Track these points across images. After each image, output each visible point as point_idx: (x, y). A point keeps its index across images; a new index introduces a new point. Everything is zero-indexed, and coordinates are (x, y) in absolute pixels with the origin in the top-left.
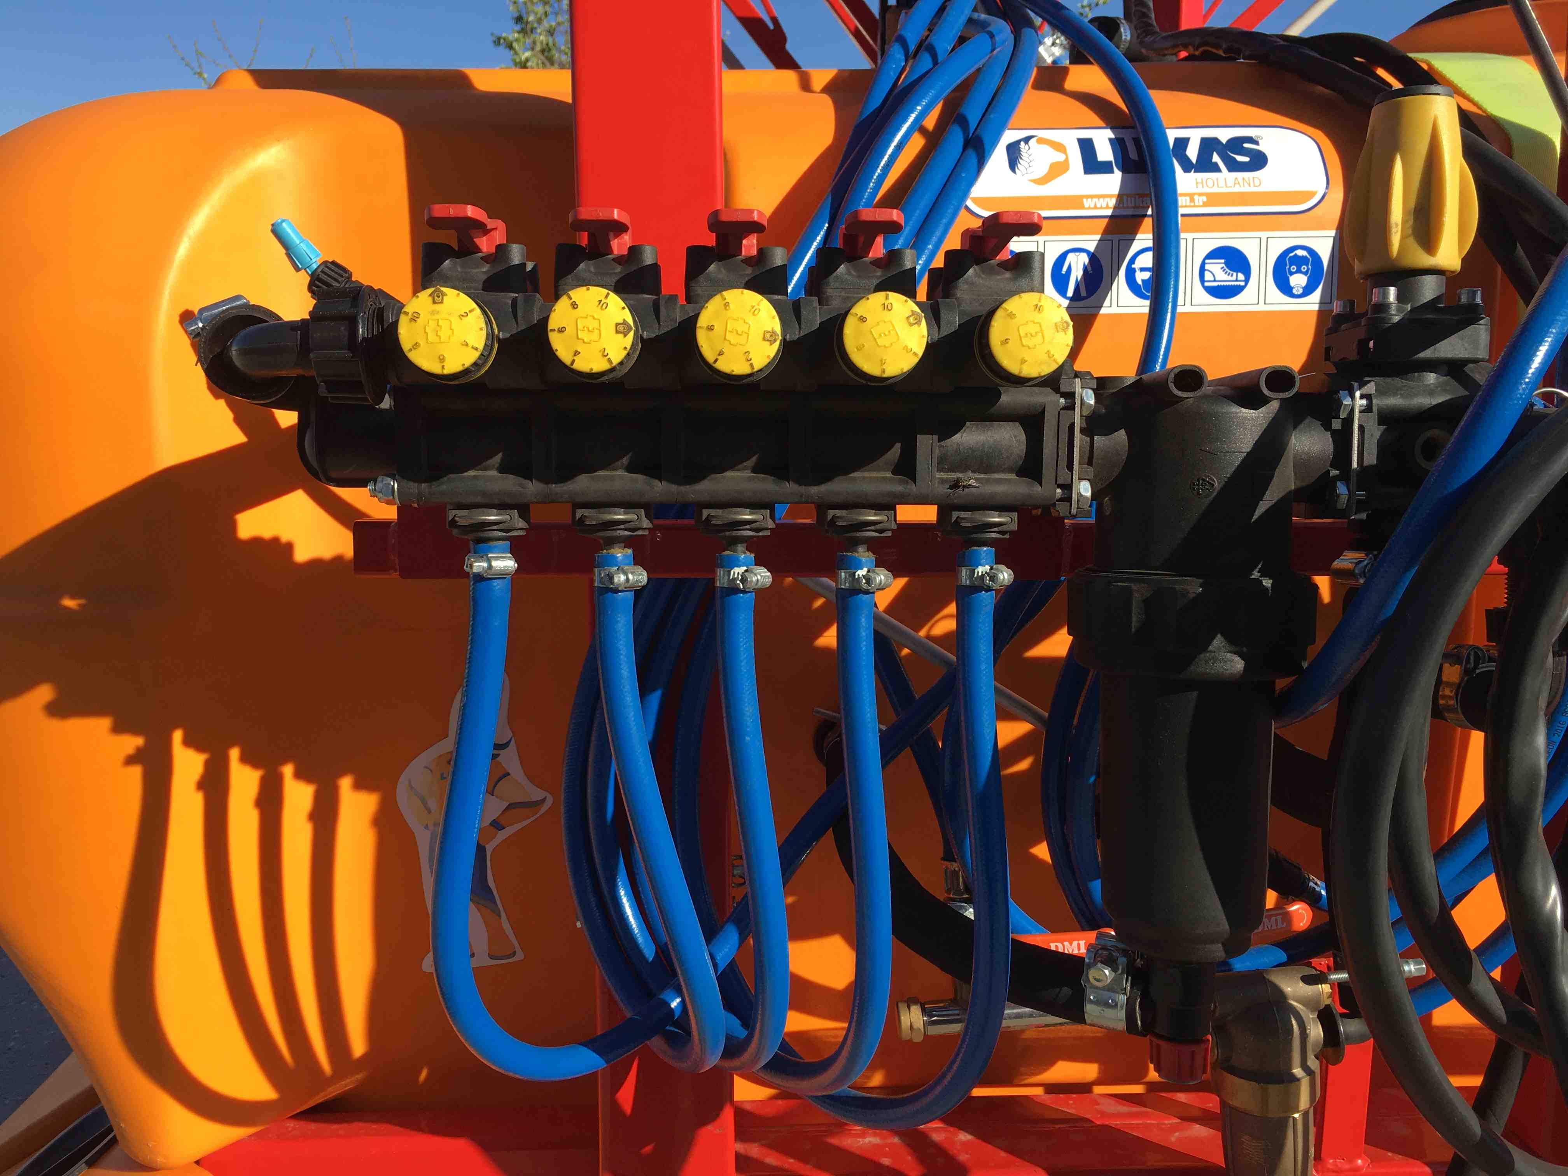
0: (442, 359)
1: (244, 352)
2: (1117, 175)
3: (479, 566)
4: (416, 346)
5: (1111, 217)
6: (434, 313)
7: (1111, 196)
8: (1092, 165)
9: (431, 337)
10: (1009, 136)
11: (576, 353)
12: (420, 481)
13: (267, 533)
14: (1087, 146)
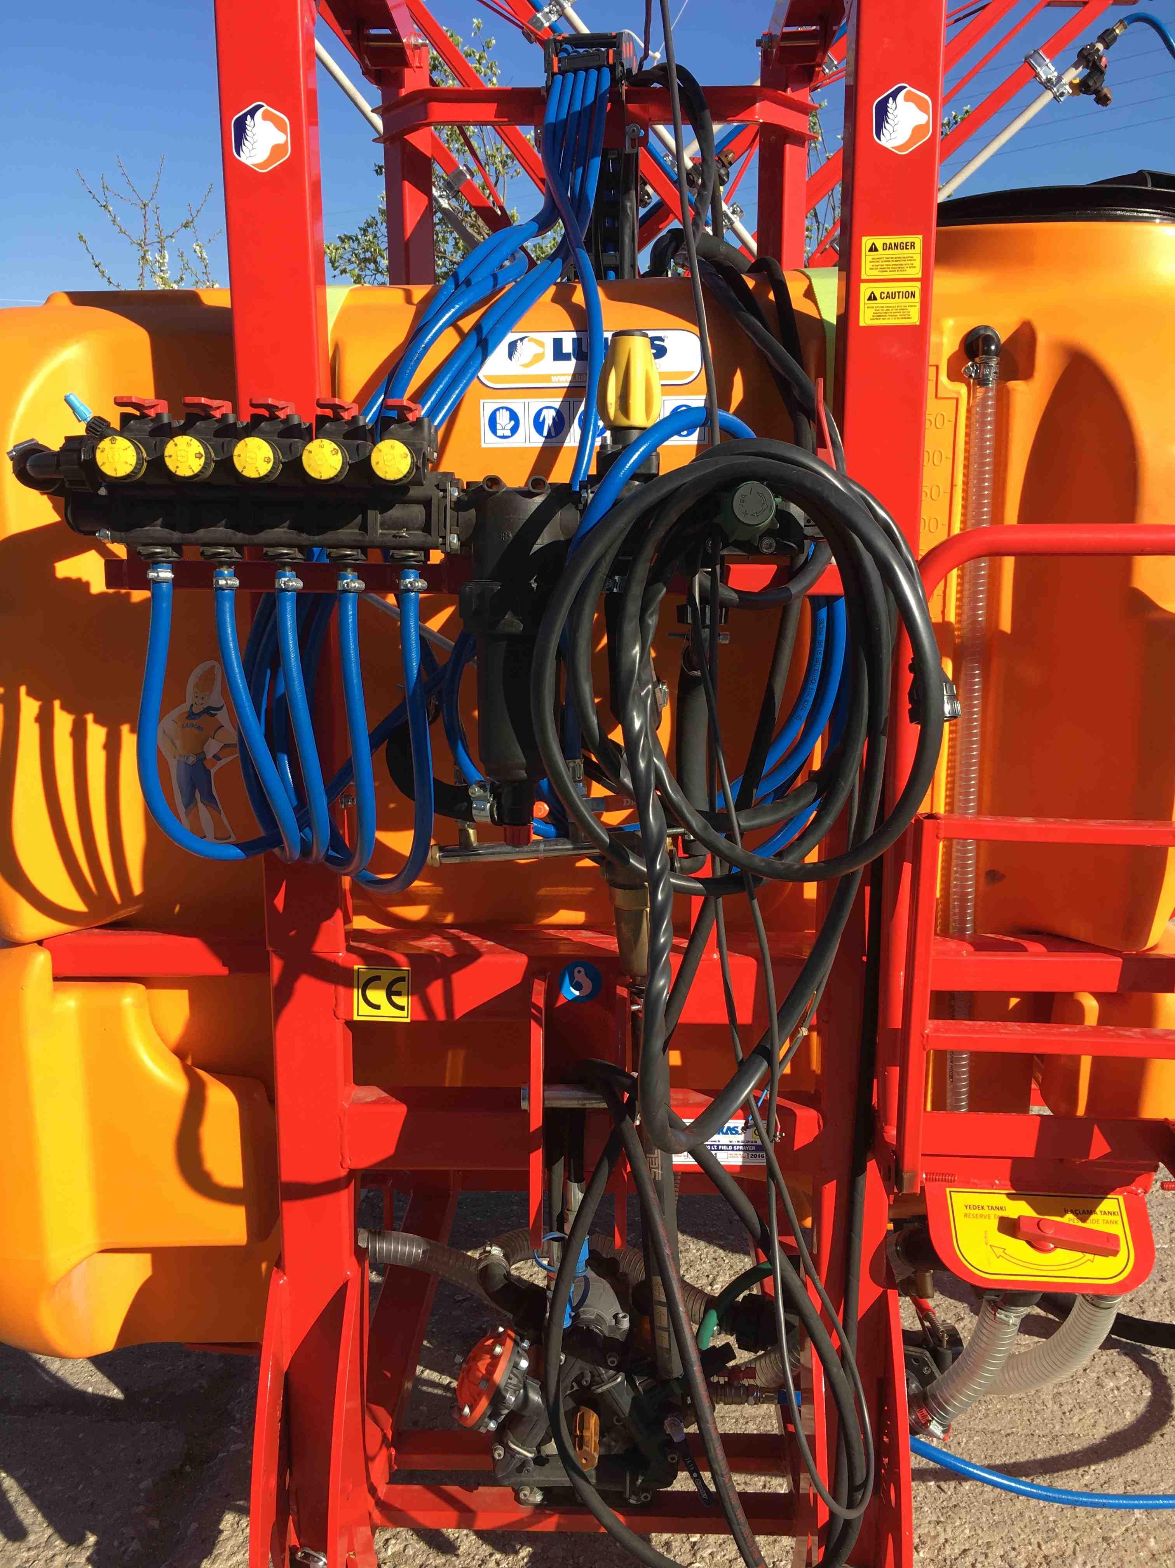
0: (116, 470)
1: (32, 466)
2: (573, 361)
3: (152, 575)
4: (104, 463)
5: (568, 387)
6: (112, 448)
7: (568, 375)
8: (559, 355)
9: (111, 460)
10: (511, 337)
11: (177, 467)
12: (121, 531)
13: (74, 575)
14: (558, 343)
